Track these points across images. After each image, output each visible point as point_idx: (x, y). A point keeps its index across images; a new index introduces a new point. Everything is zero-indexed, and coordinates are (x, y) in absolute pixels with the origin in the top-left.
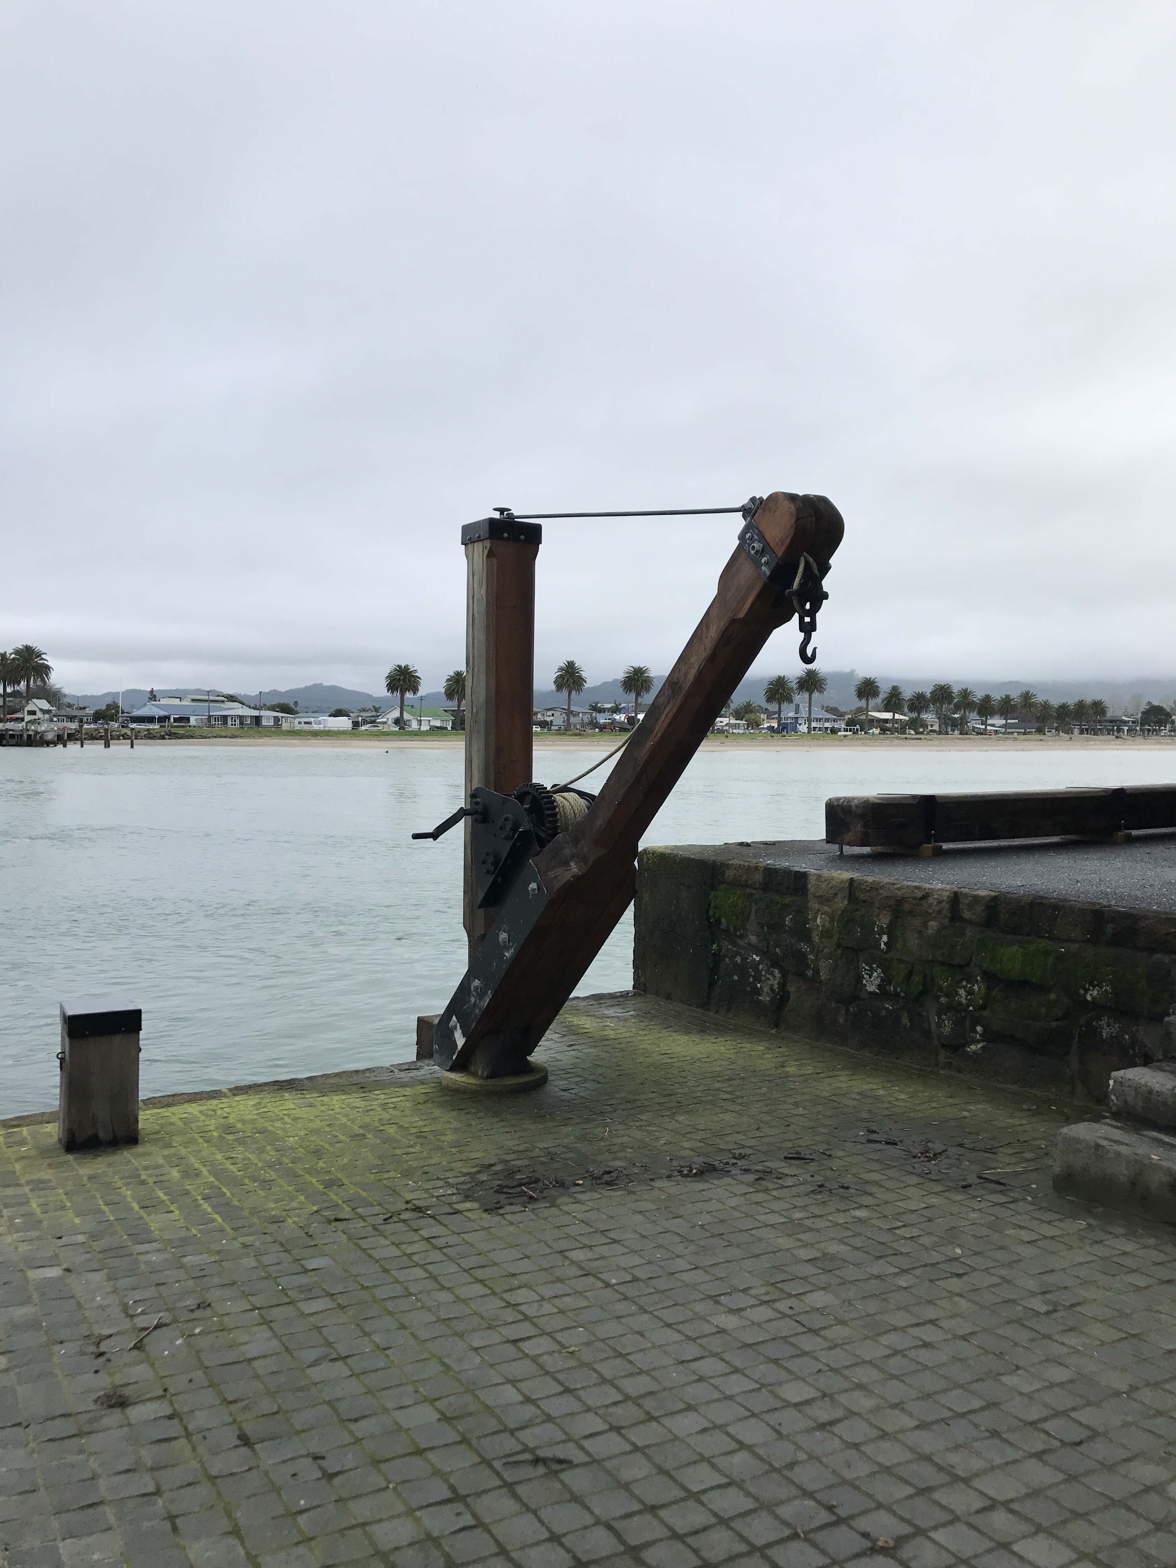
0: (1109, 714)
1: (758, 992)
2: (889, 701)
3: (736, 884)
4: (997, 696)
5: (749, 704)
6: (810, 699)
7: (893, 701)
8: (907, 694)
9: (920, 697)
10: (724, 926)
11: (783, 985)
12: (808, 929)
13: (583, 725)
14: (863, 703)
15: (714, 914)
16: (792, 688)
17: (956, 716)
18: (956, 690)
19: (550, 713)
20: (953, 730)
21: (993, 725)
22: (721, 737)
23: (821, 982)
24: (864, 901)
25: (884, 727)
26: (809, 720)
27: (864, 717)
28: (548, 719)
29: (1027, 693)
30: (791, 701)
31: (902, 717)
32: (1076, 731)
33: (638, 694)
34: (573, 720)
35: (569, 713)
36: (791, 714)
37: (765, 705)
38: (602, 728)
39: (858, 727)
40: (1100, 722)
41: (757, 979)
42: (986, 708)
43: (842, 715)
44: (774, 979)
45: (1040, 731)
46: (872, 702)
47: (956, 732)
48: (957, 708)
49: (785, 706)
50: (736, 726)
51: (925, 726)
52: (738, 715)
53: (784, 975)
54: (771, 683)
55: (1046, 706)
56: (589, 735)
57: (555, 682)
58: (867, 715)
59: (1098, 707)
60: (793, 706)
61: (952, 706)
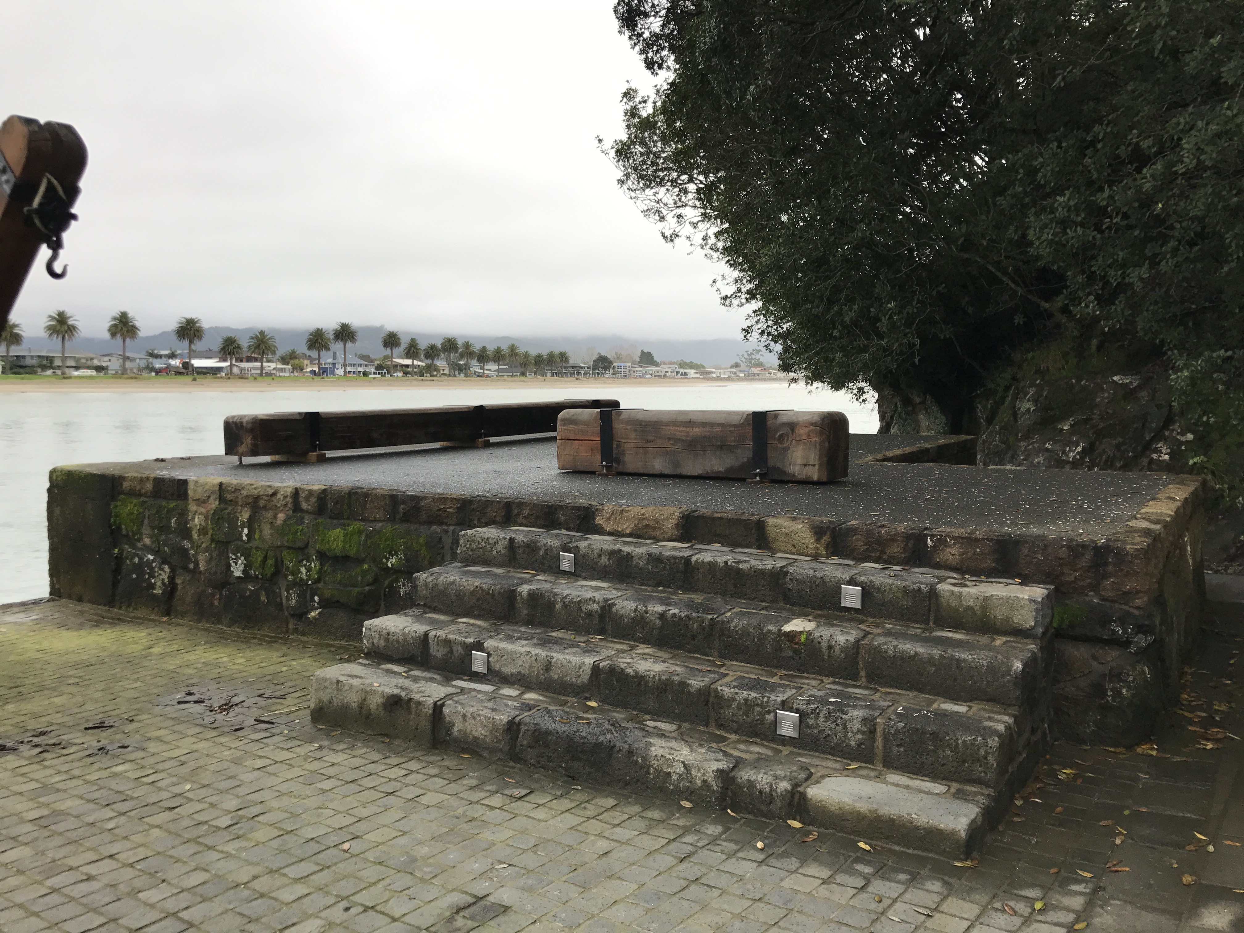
0: (572, 362)
1: (153, 586)
2: (409, 351)
3: (133, 493)
4: (491, 348)
5: (293, 352)
6: (345, 347)
7: (412, 351)
8: (423, 345)
9: (433, 347)
10: (124, 532)
11: (172, 578)
12: (188, 528)
13: (140, 370)
14: (388, 352)
15: (115, 521)
16: (329, 339)
17: (461, 363)
18: (460, 343)
19: (106, 359)
20: (459, 374)
21: (490, 370)
22: (269, 379)
23: (200, 572)
24: (231, 501)
25: (406, 370)
26: (345, 365)
27: (389, 363)
28: (104, 364)
29: (513, 345)
30: (329, 349)
31: (420, 363)
32: (549, 374)
33: (191, 342)
34: (128, 365)
35: (126, 358)
36: (330, 360)
37: (308, 353)
38: (158, 372)
39: (385, 371)
40: (565, 367)
41: (152, 576)
42: (483, 357)
43: (372, 361)
44: (164, 574)
45: (523, 374)
46: (396, 351)
47: (462, 375)
48: (462, 356)
49: (323, 353)
50: (281, 370)
51: (438, 370)
52: (284, 360)
53: (173, 570)
54: (311, 334)
55: (526, 355)
56: (145, 379)
57: (109, 330)
58: (392, 361)
59: (563, 357)
60: (330, 353)
61: (457, 355)
